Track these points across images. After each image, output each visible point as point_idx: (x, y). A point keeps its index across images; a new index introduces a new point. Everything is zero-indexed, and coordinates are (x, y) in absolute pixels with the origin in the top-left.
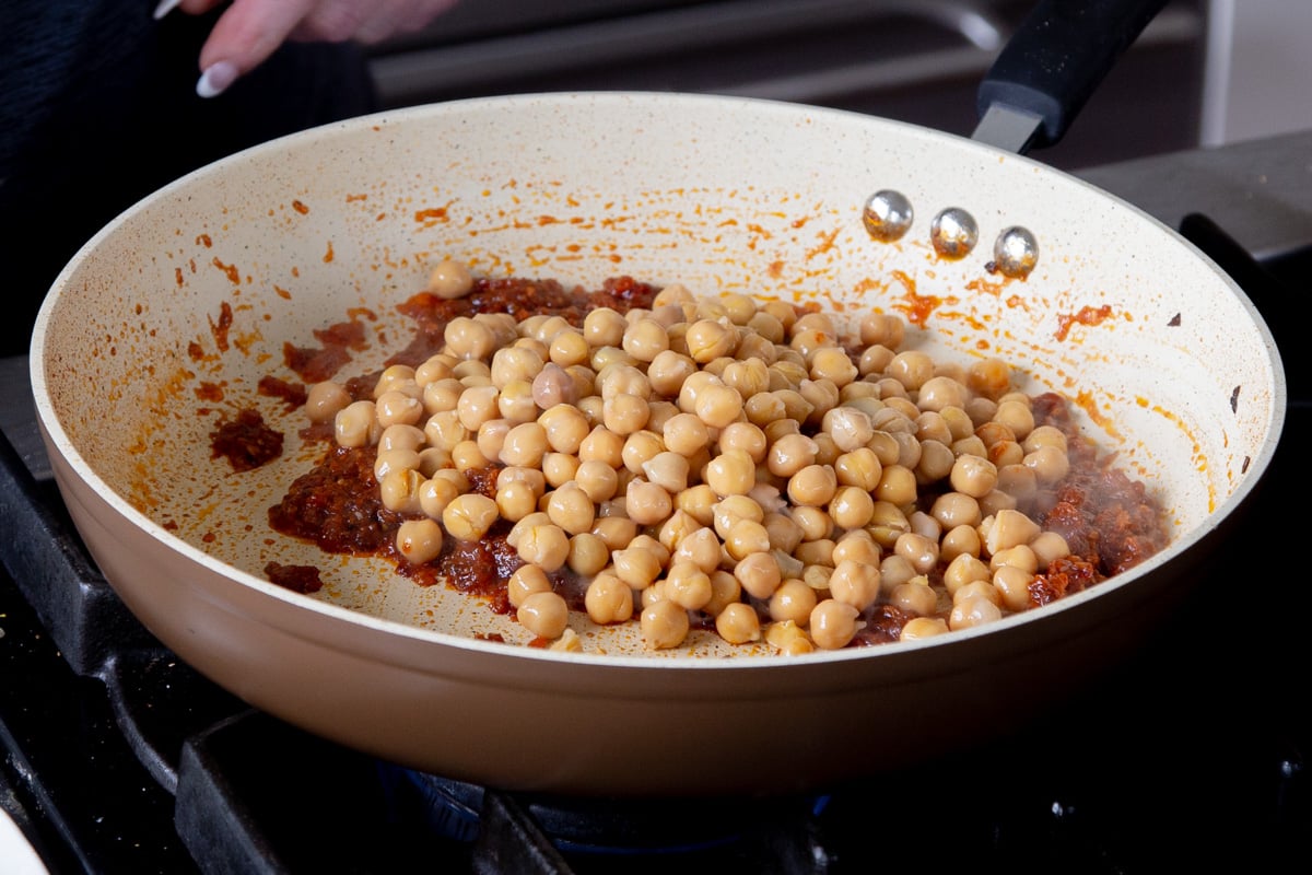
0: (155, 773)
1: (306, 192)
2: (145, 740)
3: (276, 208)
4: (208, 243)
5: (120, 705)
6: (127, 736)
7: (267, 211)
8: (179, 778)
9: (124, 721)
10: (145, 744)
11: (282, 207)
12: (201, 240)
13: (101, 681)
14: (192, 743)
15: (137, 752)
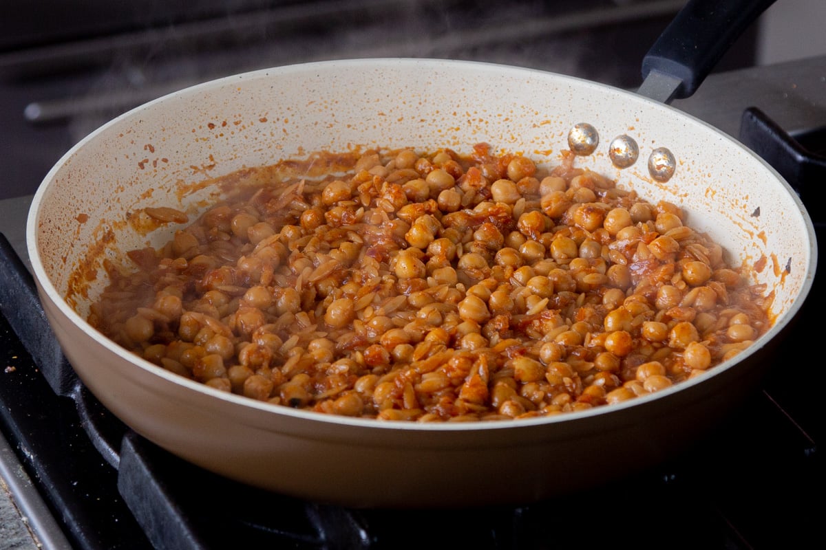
0: (106, 456)
1: (217, 117)
2: (100, 435)
3: (196, 128)
4: (152, 150)
5: (84, 413)
6: (88, 433)
7: (191, 130)
8: (121, 459)
9: (87, 424)
10: (99, 438)
11: (200, 127)
12: (148, 148)
13: (72, 399)
14: (129, 437)
15: (95, 443)
